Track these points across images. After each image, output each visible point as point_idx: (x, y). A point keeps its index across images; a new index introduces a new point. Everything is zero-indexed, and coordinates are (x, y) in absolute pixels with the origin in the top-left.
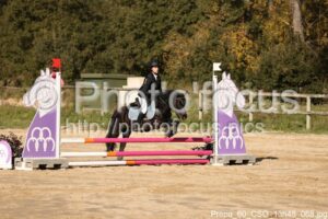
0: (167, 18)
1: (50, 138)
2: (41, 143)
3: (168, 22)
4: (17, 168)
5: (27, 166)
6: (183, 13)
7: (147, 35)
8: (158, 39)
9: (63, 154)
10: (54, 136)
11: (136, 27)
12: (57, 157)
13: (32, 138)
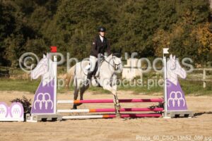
0: (156, 20)
1: (50, 100)
2: (44, 104)
3: (157, 22)
4: (27, 121)
5: (33, 119)
6: (167, 16)
7: (143, 31)
8: (150, 34)
9: (59, 111)
10: (52, 99)
11: (135, 26)
12: (55, 113)
13: (38, 100)
